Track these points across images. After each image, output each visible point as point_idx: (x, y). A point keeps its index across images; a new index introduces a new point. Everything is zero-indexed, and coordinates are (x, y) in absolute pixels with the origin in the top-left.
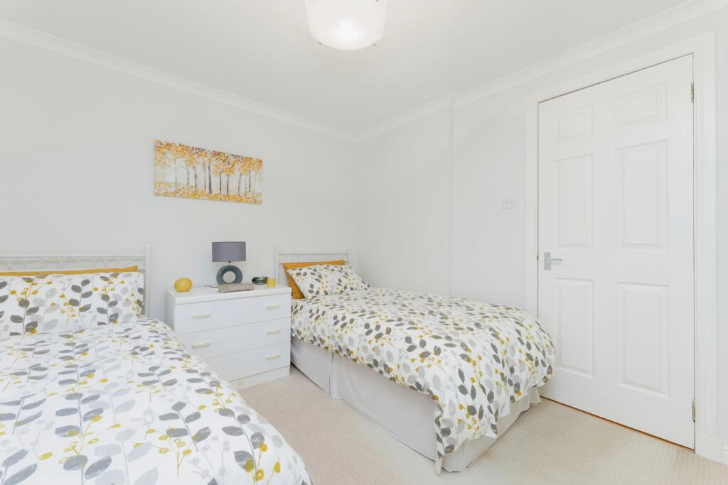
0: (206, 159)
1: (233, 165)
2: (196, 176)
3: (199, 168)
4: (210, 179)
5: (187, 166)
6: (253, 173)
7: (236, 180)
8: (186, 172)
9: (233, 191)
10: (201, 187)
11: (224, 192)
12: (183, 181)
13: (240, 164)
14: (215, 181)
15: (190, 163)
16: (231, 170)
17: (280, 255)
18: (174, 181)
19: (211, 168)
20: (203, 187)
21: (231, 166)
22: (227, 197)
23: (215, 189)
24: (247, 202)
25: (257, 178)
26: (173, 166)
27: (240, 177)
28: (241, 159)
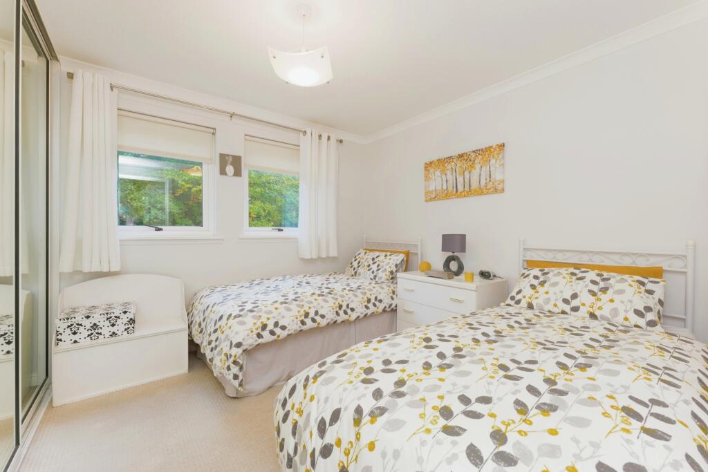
0: (453, 164)
1: (474, 161)
2: (447, 181)
3: (449, 173)
4: (456, 180)
5: (441, 174)
6: (493, 161)
7: (477, 175)
8: (440, 180)
9: (475, 185)
10: (450, 189)
11: (467, 188)
12: (439, 188)
13: (480, 157)
14: (460, 179)
15: (443, 172)
16: (472, 167)
17: (525, 249)
18: (434, 189)
19: (457, 170)
20: (451, 189)
21: (472, 162)
22: (469, 192)
23: (460, 188)
24: (488, 193)
25: (497, 165)
26: (434, 178)
27: (481, 170)
28: (481, 153)
